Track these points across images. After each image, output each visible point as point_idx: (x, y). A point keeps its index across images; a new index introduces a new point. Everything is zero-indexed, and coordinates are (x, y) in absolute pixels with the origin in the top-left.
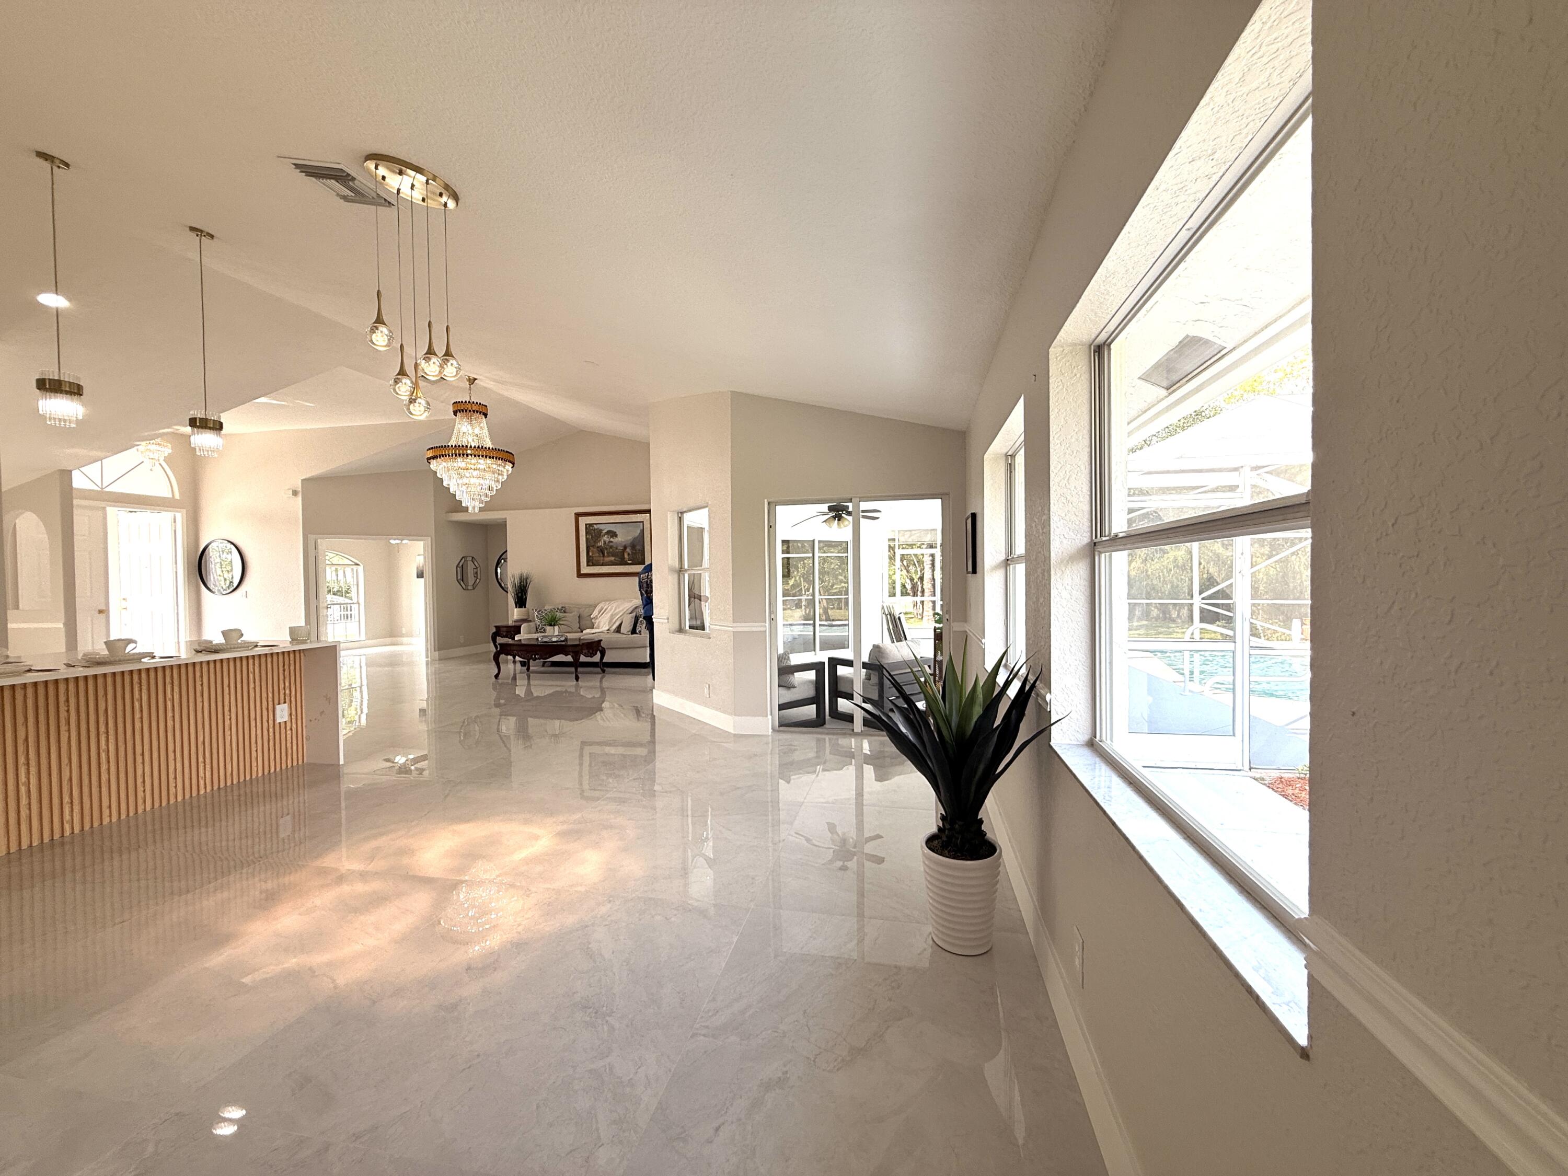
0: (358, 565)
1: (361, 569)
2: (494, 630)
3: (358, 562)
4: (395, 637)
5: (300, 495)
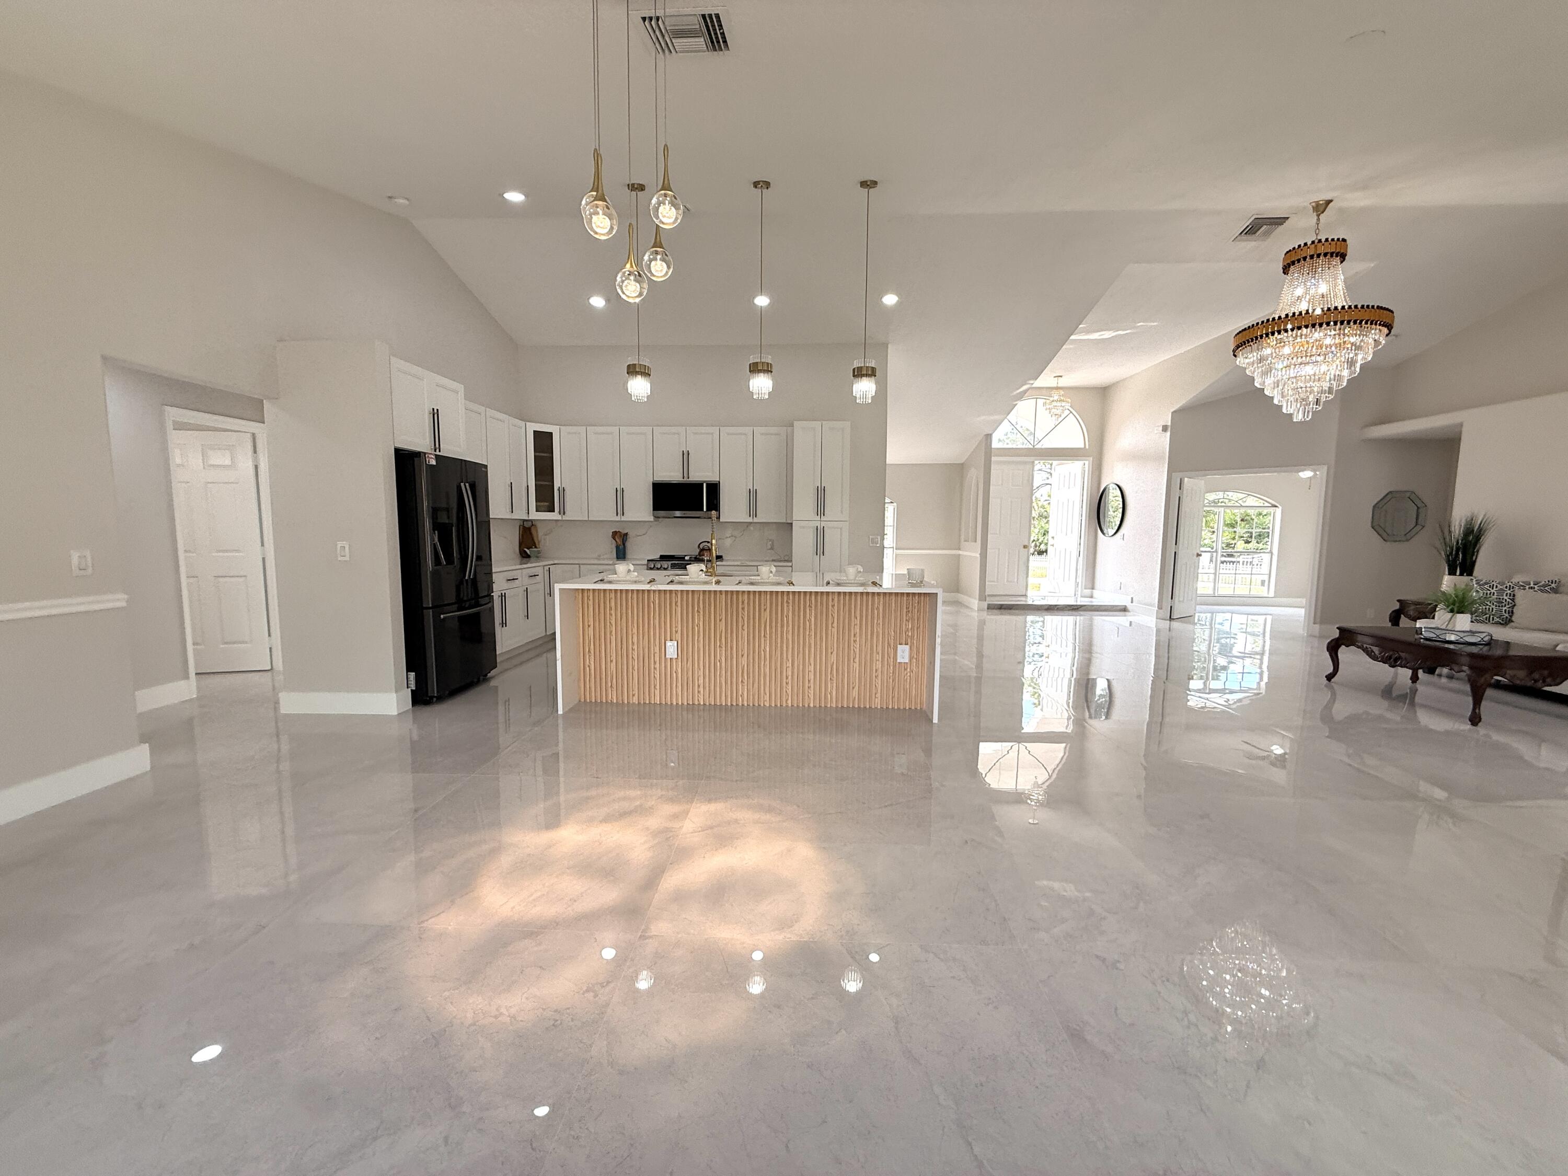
0: (1276, 506)
1: (1279, 511)
2: (1397, 606)
3: (1274, 503)
5: (1169, 429)
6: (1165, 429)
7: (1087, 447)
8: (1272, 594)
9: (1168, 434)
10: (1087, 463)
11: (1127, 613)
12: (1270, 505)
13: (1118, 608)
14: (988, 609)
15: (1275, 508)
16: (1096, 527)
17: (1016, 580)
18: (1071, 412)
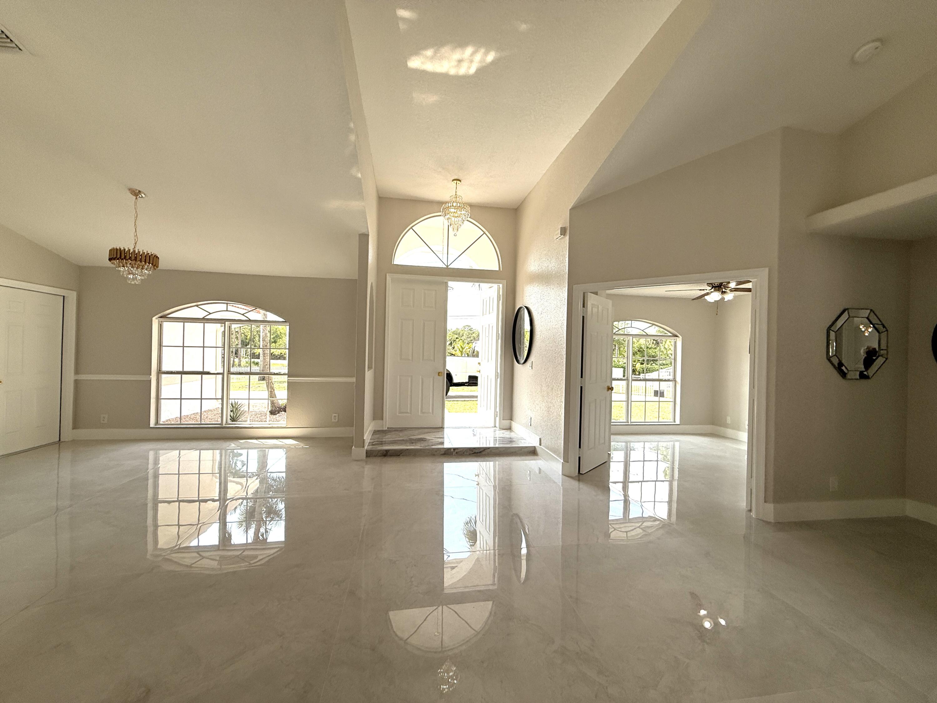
1: (679, 341)
3: (675, 333)
4: (716, 425)
5: (568, 232)
6: (563, 231)
7: (501, 270)
8: (678, 422)
9: (567, 238)
10: (501, 285)
11: (536, 457)
12: (671, 335)
13: (526, 450)
14: (367, 456)
15: (676, 338)
16: (513, 355)
17: (431, 411)
18: (484, 233)
